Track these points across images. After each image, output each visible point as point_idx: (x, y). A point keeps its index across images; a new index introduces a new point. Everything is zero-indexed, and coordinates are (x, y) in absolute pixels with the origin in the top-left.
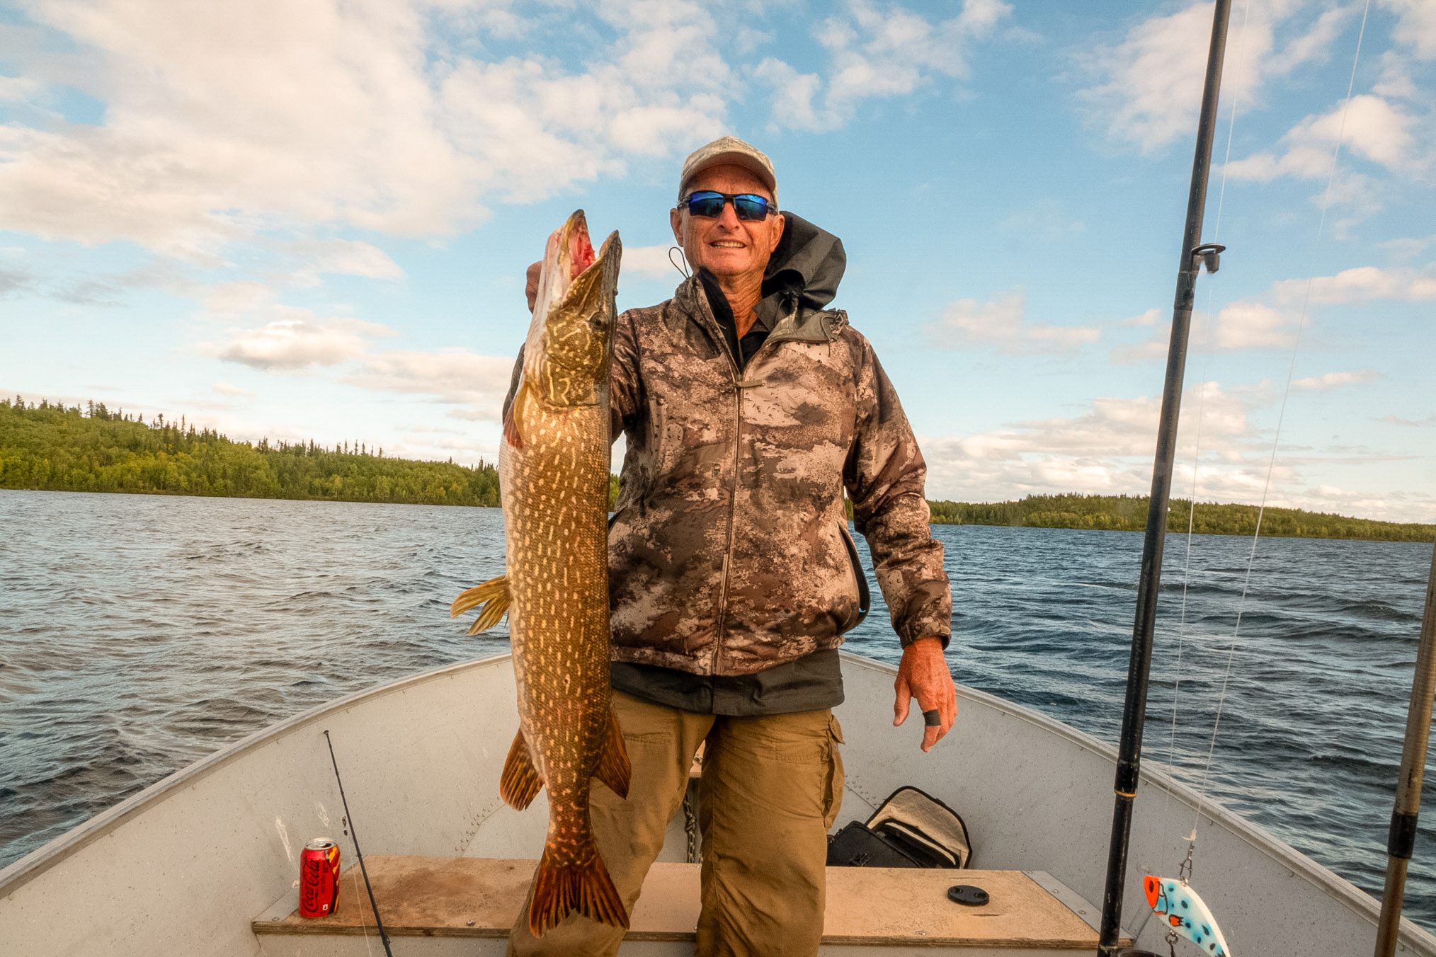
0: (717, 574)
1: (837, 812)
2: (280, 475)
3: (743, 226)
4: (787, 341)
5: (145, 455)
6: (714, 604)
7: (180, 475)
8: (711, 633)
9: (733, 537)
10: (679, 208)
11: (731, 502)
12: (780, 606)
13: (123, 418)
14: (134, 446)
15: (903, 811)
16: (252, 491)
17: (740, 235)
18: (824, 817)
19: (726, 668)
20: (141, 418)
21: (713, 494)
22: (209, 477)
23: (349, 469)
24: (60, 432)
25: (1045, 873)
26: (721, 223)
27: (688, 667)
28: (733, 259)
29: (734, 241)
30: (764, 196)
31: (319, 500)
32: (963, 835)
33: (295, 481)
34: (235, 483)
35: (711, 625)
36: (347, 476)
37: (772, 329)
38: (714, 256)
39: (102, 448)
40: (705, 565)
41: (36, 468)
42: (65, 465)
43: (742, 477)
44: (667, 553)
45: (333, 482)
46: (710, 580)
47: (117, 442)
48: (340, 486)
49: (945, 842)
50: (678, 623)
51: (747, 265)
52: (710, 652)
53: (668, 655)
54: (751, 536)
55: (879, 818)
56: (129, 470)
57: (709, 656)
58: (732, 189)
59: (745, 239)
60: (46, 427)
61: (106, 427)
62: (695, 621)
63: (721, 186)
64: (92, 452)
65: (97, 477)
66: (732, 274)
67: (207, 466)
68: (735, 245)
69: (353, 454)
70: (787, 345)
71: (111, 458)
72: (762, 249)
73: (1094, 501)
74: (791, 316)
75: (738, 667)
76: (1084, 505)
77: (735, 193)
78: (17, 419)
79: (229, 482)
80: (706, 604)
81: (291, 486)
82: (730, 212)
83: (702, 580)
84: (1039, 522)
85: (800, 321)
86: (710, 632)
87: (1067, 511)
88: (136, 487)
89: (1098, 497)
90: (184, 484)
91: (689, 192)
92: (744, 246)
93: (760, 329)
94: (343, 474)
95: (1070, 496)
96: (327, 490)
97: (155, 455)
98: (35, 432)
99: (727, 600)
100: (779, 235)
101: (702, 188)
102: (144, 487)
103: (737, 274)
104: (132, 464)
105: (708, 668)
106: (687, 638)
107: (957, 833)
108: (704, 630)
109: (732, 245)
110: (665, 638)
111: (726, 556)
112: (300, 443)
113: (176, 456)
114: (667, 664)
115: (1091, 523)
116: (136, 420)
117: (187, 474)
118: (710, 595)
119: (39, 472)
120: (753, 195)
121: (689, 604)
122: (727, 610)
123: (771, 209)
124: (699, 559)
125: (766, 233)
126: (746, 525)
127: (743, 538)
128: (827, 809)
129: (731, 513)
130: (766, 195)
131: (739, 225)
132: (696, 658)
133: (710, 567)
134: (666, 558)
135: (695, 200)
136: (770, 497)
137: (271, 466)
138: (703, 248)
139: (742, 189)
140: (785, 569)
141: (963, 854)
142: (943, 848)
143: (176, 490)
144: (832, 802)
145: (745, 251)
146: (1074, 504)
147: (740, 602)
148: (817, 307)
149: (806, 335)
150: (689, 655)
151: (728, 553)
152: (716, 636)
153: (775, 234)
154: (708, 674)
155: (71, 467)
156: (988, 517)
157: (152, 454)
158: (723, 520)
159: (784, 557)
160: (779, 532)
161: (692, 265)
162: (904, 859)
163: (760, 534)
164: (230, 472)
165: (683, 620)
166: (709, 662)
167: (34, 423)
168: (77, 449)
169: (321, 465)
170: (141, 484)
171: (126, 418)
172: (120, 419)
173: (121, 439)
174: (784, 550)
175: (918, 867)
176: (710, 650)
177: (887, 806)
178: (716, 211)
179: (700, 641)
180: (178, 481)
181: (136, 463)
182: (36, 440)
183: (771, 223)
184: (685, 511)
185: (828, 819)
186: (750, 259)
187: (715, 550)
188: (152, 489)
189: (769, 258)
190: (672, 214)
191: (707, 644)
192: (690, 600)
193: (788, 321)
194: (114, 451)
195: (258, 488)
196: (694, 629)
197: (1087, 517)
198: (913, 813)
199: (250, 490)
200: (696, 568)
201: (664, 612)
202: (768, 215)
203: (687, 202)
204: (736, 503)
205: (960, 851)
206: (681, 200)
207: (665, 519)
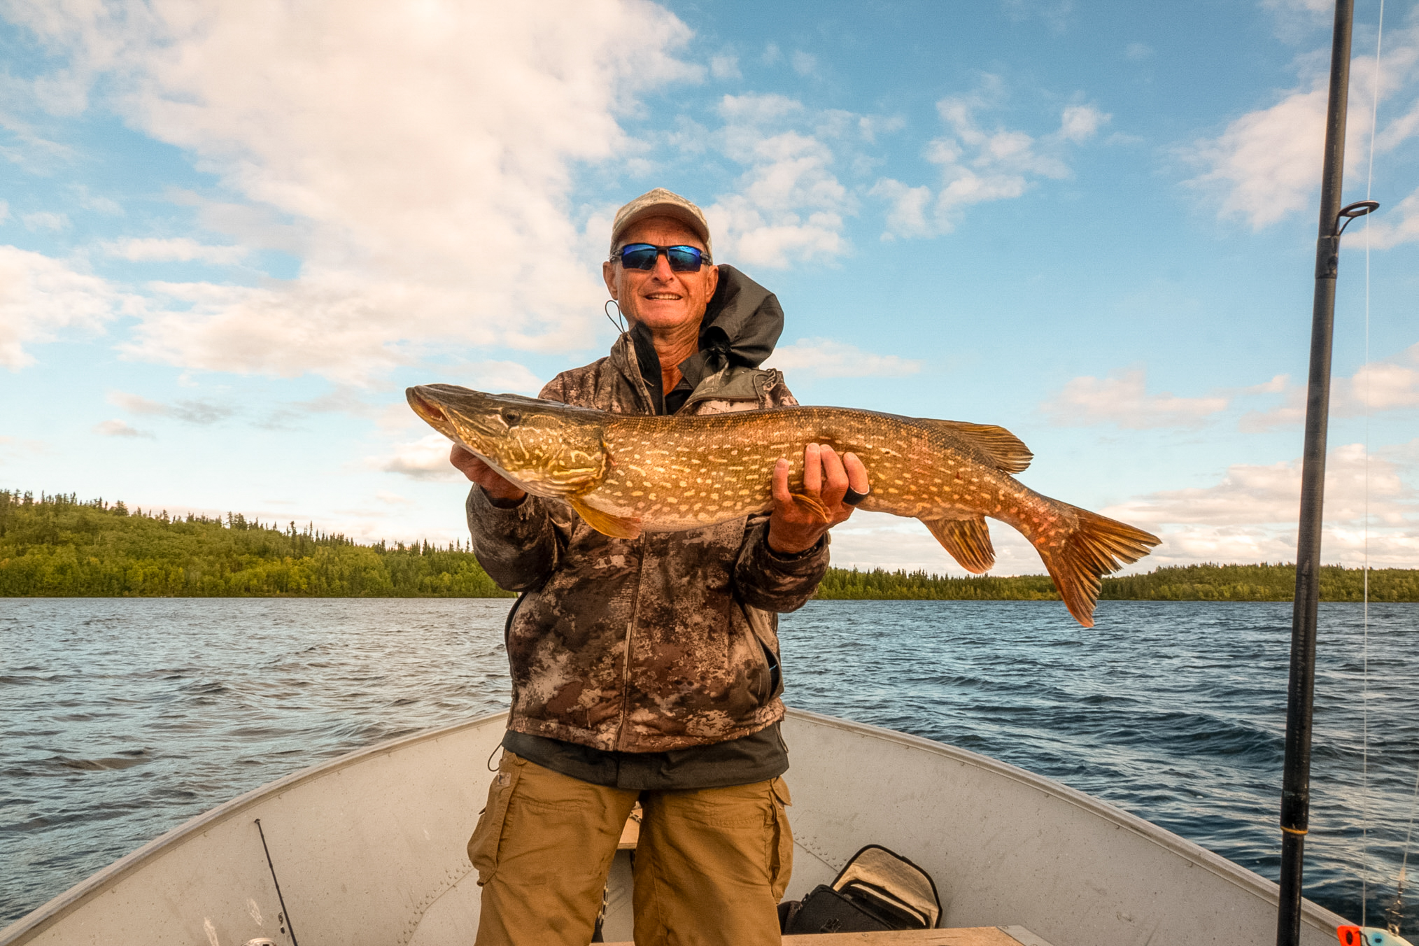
0: (620, 644)
1: (788, 879)
2: (394, 574)
3: (678, 278)
4: (709, 399)
5: (273, 560)
6: (618, 675)
7: (301, 577)
8: (616, 706)
9: (638, 606)
10: (611, 261)
11: (639, 570)
12: (683, 678)
13: (259, 526)
14: (264, 552)
15: (868, 871)
16: (367, 591)
17: (675, 287)
18: (772, 885)
19: (629, 744)
20: (275, 526)
21: (618, 561)
22: (327, 578)
23: (459, 566)
24: (199, 542)
25: (1020, 927)
26: (655, 275)
27: (591, 742)
28: (670, 310)
29: (669, 293)
30: (698, 247)
31: (428, 597)
32: (933, 893)
33: (406, 580)
34: (351, 584)
35: (615, 697)
36: (456, 573)
37: (696, 387)
38: (651, 309)
39: (235, 556)
40: (608, 634)
41: (172, 576)
42: (198, 573)
43: (651, 545)
44: (570, 621)
45: (442, 579)
46: (613, 649)
47: (248, 549)
48: (448, 583)
49: (913, 901)
50: (581, 694)
51: (684, 317)
52: (614, 726)
53: (571, 729)
54: (656, 606)
55: (844, 880)
56: (255, 575)
57: (613, 729)
58: (665, 241)
59: (682, 291)
60: (187, 538)
61: (241, 535)
62: (598, 692)
63: (655, 238)
64: (224, 560)
65: (226, 582)
66: (669, 327)
67: (327, 569)
68: (670, 297)
69: (464, 551)
70: (707, 404)
71: (242, 565)
72: (697, 300)
73: (1230, 571)
74: (717, 374)
75: (641, 743)
76: (1218, 575)
77: (668, 245)
78: (163, 532)
79: (345, 583)
80: (609, 674)
81: (402, 584)
82: (663, 264)
83: (605, 649)
84: (1169, 595)
85: (728, 379)
86: (614, 704)
87: (1201, 583)
88: (262, 591)
89: (1234, 567)
90: (304, 587)
91: (622, 245)
92: (680, 297)
93: (684, 387)
94: (453, 571)
95: (1205, 567)
96: (437, 588)
97: (282, 561)
98: (176, 543)
99: (631, 671)
100: (714, 284)
101: (633, 241)
102: (268, 591)
103: (674, 327)
104: (259, 570)
105: (611, 743)
106: (589, 709)
107: (926, 892)
108: (607, 702)
109: (667, 297)
110: (568, 710)
111: (629, 625)
112: (414, 543)
113: (301, 560)
114: (572, 738)
115: (1227, 594)
116: (270, 528)
117: (308, 577)
118: (613, 665)
119: (174, 580)
120: (685, 246)
121: (592, 674)
122: (631, 682)
123: (705, 259)
124: (602, 628)
125: (700, 284)
126: (652, 594)
127: (648, 607)
128: (774, 877)
129: (638, 582)
130: (699, 246)
131: (673, 276)
132: (599, 731)
133: (614, 636)
134: (571, 626)
135: (627, 253)
136: (677, 564)
137: (386, 566)
138: (639, 302)
139: (674, 240)
140: (687, 638)
141: (933, 913)
142: (912, 908)
143: (298, 593)
144: (779, 868)
145: (682, 302)
146: (1208, 575)
147: (644, 673)
148: (752, 365)
149: (731, 394)
150: (592, 729)
151: (632, 622)
152: (621, 709)
153: (710, 285)
154: (611, 749)
155: (204, 574)
156: (1114, 592)
157: (279, 560)
158: (629, 588)
159: (686, 626)
160: (682, 600)
161: (629, 319)
162: (876, 922)
163: (665, 604)
164: (347, 573)
165: (585, 691)
166: (612, 736)
167: (176, 535)
168: (211, 558)
169: (432, 563)
170: (265, 588)
171: (262, 527)
172: (258, 529)
173: (252, 546)
174: (686, 619)
175: (890, 930)
176: (614, 723)
177: (852, 866)
178: (650, 263)
179: (603, 713)
180: (299, 585)
181: (263, 568)
182: (177, 551)
183: (706, 273)
184: (591, 578)
185: (778, 888)
186: (686, 311)
187: (618, 618)
188: (275, 592)
189: (705, 309)
190: (605, 267)
191: (611, 717)
192: (592, 670)
193: (714, 380)
194: (245, 558)
195: (371, 587)
196: (597, 700)
197: (1223, 588)
198: (879, 874)
199: (364, 589)
200: (598, 637)
201: (568, 682)
202: (702, 265)
203: (619, 255)
204: (643, 571)
205: (930, 910)
206: (614, 254)
207: (570, 586)
